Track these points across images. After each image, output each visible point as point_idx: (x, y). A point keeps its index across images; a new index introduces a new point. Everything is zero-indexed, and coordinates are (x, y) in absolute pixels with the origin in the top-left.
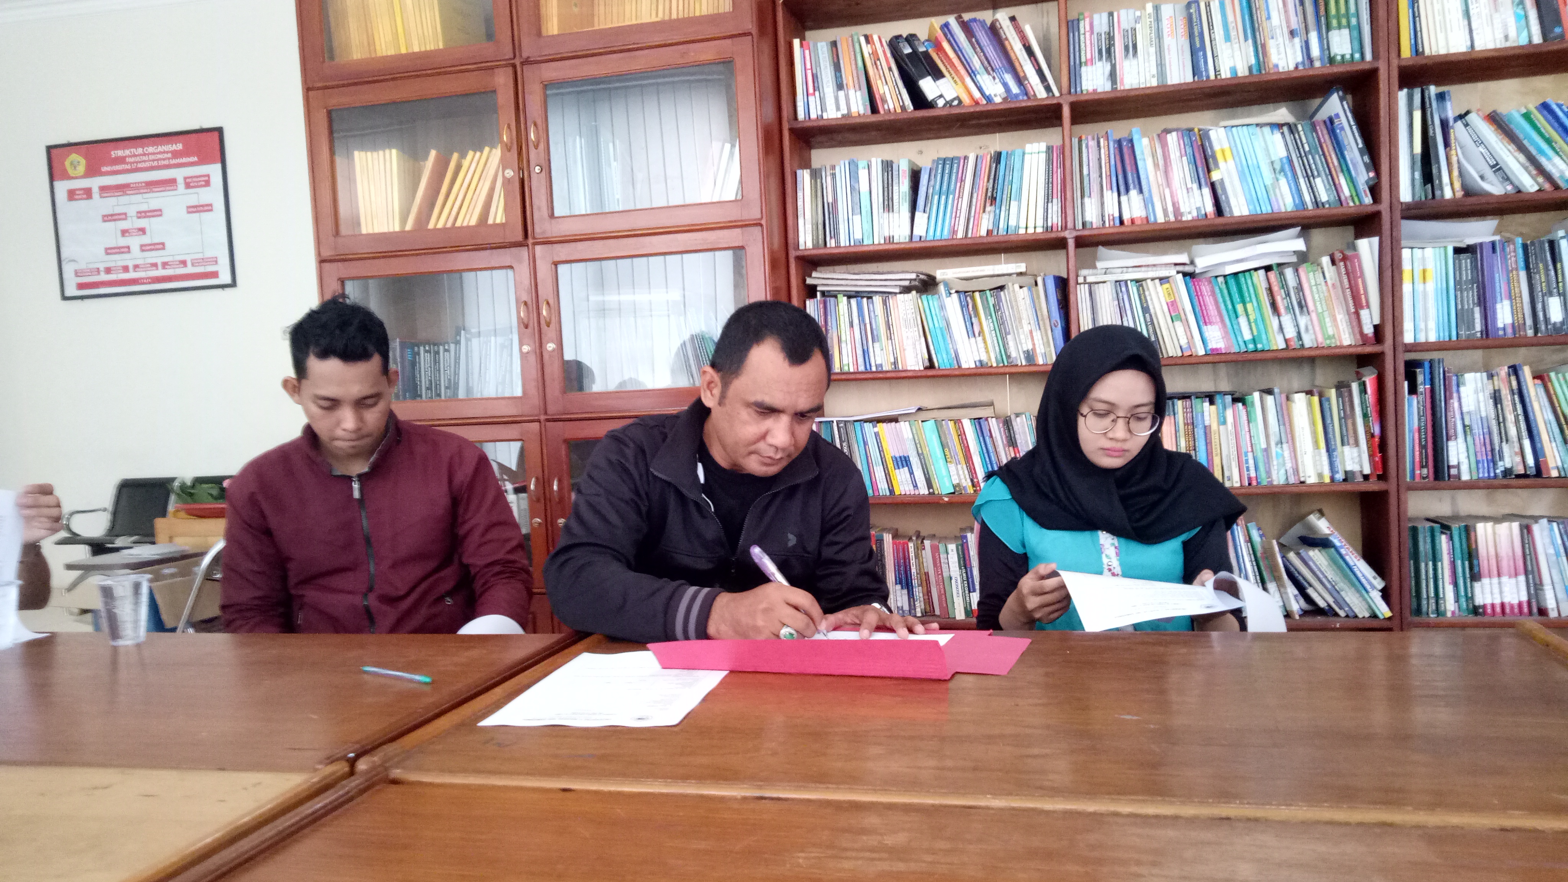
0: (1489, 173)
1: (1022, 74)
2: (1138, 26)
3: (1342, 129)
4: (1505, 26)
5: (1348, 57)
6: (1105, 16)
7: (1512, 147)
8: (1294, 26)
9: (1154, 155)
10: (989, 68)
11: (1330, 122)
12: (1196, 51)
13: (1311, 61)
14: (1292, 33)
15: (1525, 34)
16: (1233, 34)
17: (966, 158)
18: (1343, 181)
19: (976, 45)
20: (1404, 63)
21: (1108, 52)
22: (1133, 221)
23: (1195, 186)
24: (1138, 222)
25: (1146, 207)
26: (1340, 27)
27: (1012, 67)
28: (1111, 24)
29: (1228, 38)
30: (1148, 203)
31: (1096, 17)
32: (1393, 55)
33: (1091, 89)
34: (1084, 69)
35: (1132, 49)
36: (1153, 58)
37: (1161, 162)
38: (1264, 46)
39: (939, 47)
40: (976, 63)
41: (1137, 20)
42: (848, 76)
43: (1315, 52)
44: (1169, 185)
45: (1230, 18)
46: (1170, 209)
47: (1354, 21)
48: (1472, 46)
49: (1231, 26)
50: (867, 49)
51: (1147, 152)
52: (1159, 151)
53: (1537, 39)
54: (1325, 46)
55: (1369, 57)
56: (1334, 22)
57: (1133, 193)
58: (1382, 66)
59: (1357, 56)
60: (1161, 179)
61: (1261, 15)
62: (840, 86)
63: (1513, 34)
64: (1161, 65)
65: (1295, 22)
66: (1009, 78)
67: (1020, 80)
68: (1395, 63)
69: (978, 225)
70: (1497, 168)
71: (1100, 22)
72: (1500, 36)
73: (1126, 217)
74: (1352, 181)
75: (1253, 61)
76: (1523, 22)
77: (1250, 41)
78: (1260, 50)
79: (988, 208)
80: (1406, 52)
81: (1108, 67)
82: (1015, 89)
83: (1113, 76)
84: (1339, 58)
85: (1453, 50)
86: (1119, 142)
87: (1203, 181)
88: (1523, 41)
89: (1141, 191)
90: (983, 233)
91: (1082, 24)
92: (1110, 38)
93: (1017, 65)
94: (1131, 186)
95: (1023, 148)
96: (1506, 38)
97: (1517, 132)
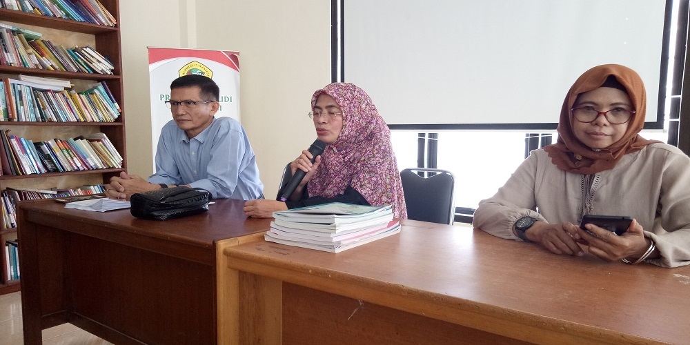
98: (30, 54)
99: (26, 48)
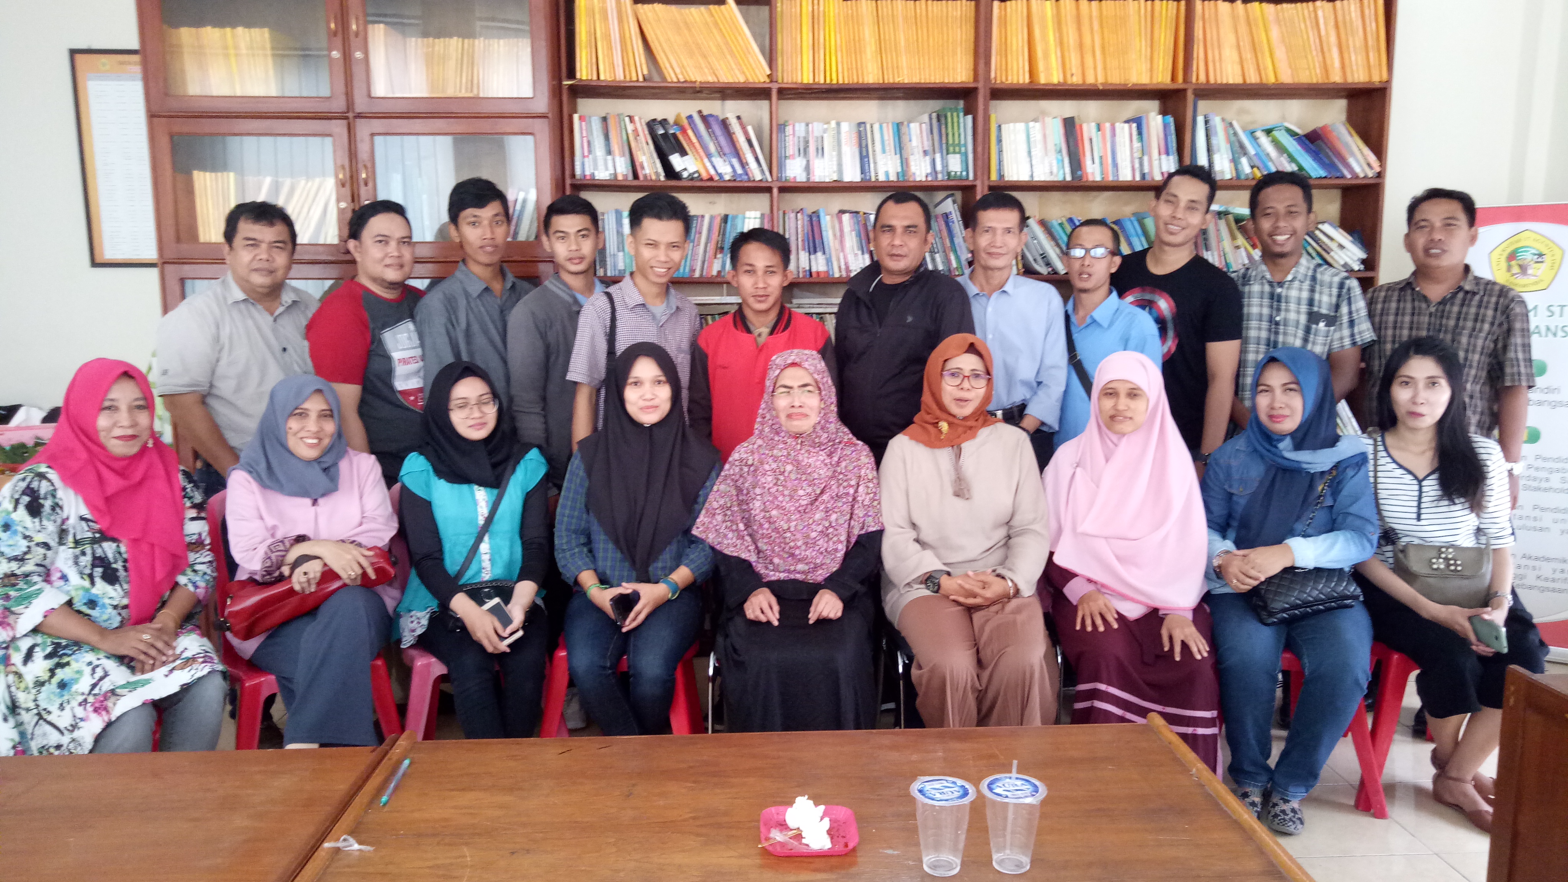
0: (1039, 259)
1: (744, 161)
2: (825, 136)
3: (953, 222)
4: (1051, 166)
5: (958, 173)
6: (803, 125)
7: (1053, 243)
8: (926, 148)
9: (833, 228)
10: (721, 153)
11: (946, 216)
12: (864, 158)
13: (936, 173)
14: (925, 153)
15: (1061, 172)
16: (887, 148)
17: (703, 216)
18: (952, 257)
19: (712, 134)
20: (991, 184)
21: (804, 151)
22: (818, 273)
23: (860, 252)
24: (822, 276)
25: (827, 264)
26: (954, 152)
27: (737, 154)
28: (807, 132)
29: (884, 151)
30: (829, 261)
31: (797, 125)
32: (986, 177)
33: (792, 176)
34: (788, 161)
35: (821, 151)
36: (835, 159)
37: (838, 234)
38: (907, 159)
39: (684, 131)
40: (712, 148)
41: (825, 131)
42: (615, 147)
43: (939, 167)
44: (843, 250)
45: (886, 137)
46: (843, 267)
47: (963, 149)
48: (1032, 176)
49: (886, 143)
50: (630, 127)
51: (829, 225)
52: (837, 226)
53: (1069, 178)
54: (945, 165)
55: (971, 177)
56: (951, 149)
57: (819, 254)
58: (978, 183)
59: (964, 173)
60: (838, 246)
61: (905, 139)
62: (609, 152)
63: (1055, 170)
64: (840, 165)
65: (927, 146)
66: (735, 162)
67: (743, 164)
68: (986, 183)
69: (710, 266)
70: (1044, 256)
71: (800, 128)
72: (1047, 171)
73: (814, 270)
74: (958, 258)
75: (899, 170)
76: (1060, 164)
77: (898, 156)
78: (905, 162)
79: (719, 256)
80: (994, 177)
81: (804, 162)
82: (739, 171)
83: (808, 169)
84: (953, 173)
85: (1021, 179)
86: (810, 217)
87: (865, 249)
88: (1060, 178)
89: (824, 253)
90: (715, 273)
91: (787, 128)
92: (807, 142)
93: (741, 153)
94: (818, 249)
95: (744, 214)
96: (1051, 173)
97: (1056, 234)
98: (1238, 247)
99: (1233, 238)
